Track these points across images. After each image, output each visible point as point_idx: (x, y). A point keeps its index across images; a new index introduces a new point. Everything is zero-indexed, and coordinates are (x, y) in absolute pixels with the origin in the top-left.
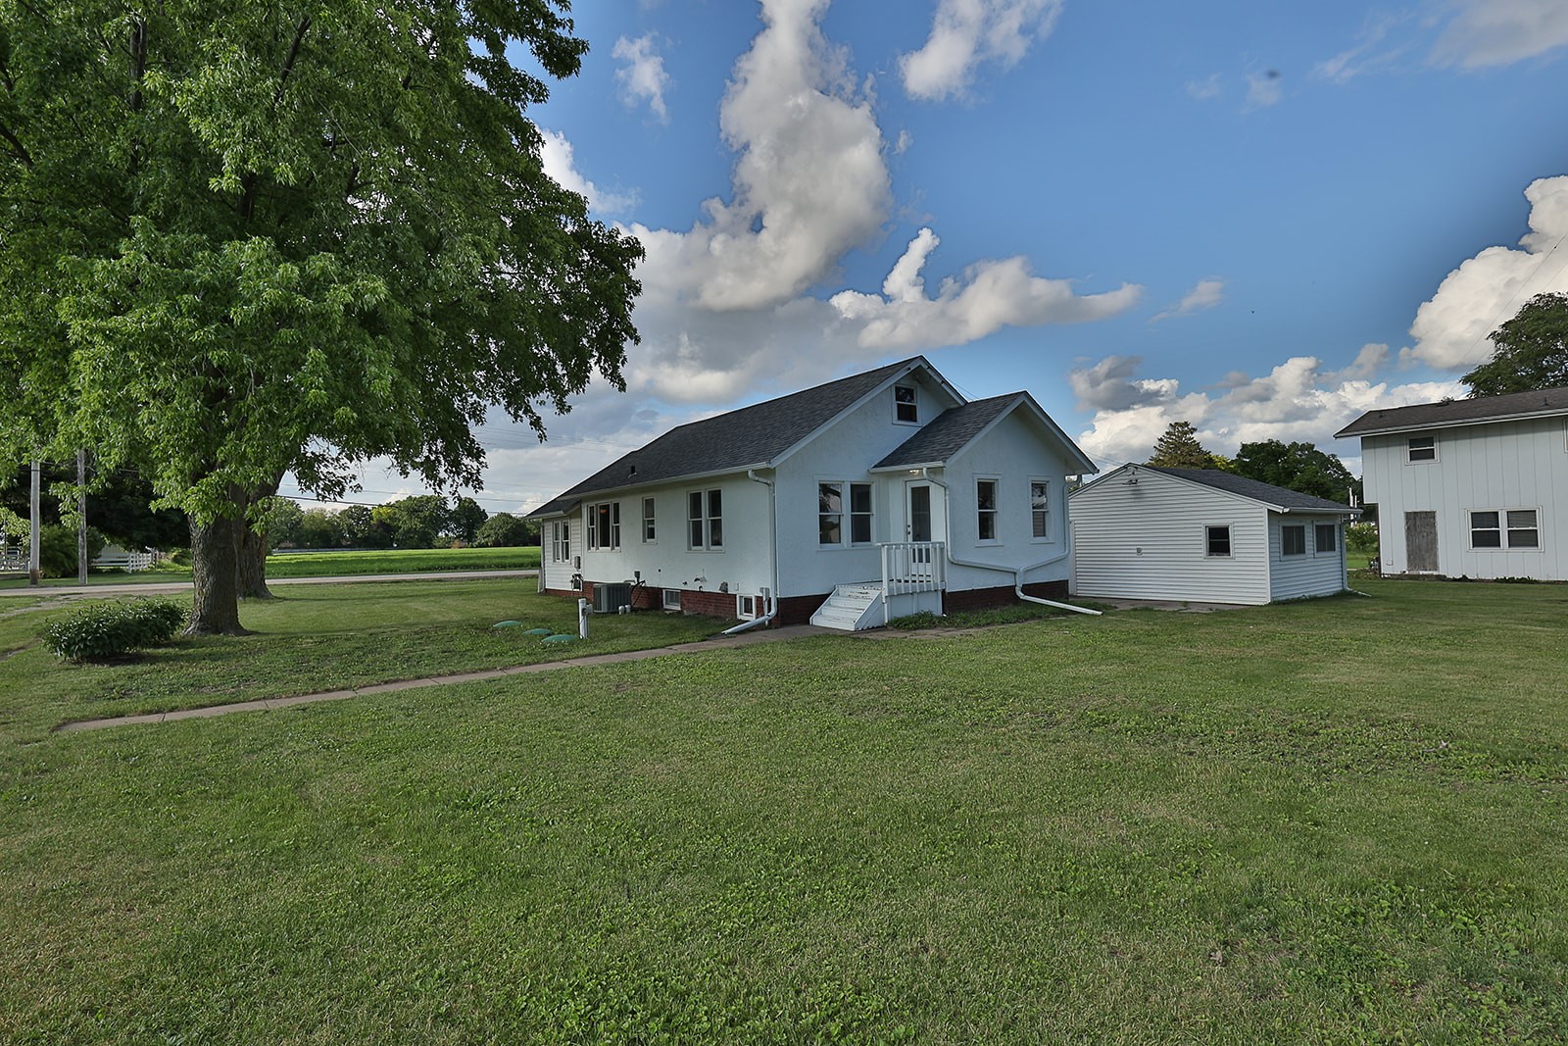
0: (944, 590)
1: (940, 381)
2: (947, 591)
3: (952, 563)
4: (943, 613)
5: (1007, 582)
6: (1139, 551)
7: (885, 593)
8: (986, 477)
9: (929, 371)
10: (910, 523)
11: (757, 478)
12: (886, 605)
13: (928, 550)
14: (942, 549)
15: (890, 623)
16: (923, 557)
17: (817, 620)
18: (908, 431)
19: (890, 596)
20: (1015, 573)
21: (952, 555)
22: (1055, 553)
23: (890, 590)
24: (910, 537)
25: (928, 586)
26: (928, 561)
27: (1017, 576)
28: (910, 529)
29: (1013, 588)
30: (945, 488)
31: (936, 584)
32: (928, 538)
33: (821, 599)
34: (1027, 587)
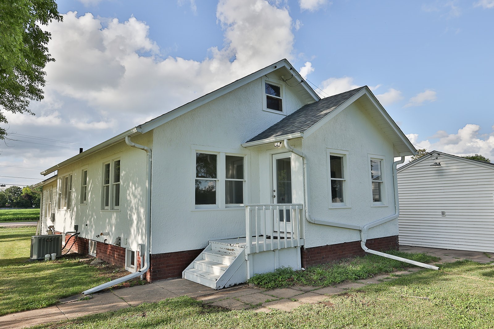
0: (302, 246)
1: (300, 81)
2: (305, 247)
3: (310, 222)
4: (302, 267)
5: (354, 238)
6: (443, 213)
7: (248, 251)
8: (337, 153)
9: (291, 71)
10: (275, 188)
11: (133, 144)
12: (248, 262)
13: (288, 212)
14: (301, 210)
15: (252, 280)
16: (285, 216)
17: (188, 274)
18: (275, 117)
19: (253, 254)
20: (360, 231)
21: (309, 216)
22: (388, 214)
23: (252, 247)
24: (275, 200)
25: (288, 243)
26: (288, 220)
27: (362, 233)
28: (275, 194)
29: (358, 243)
30: (303, 158)
31: (295, 241)
32: (290, 201)
33: (193, 255)
34: (369, 242)
